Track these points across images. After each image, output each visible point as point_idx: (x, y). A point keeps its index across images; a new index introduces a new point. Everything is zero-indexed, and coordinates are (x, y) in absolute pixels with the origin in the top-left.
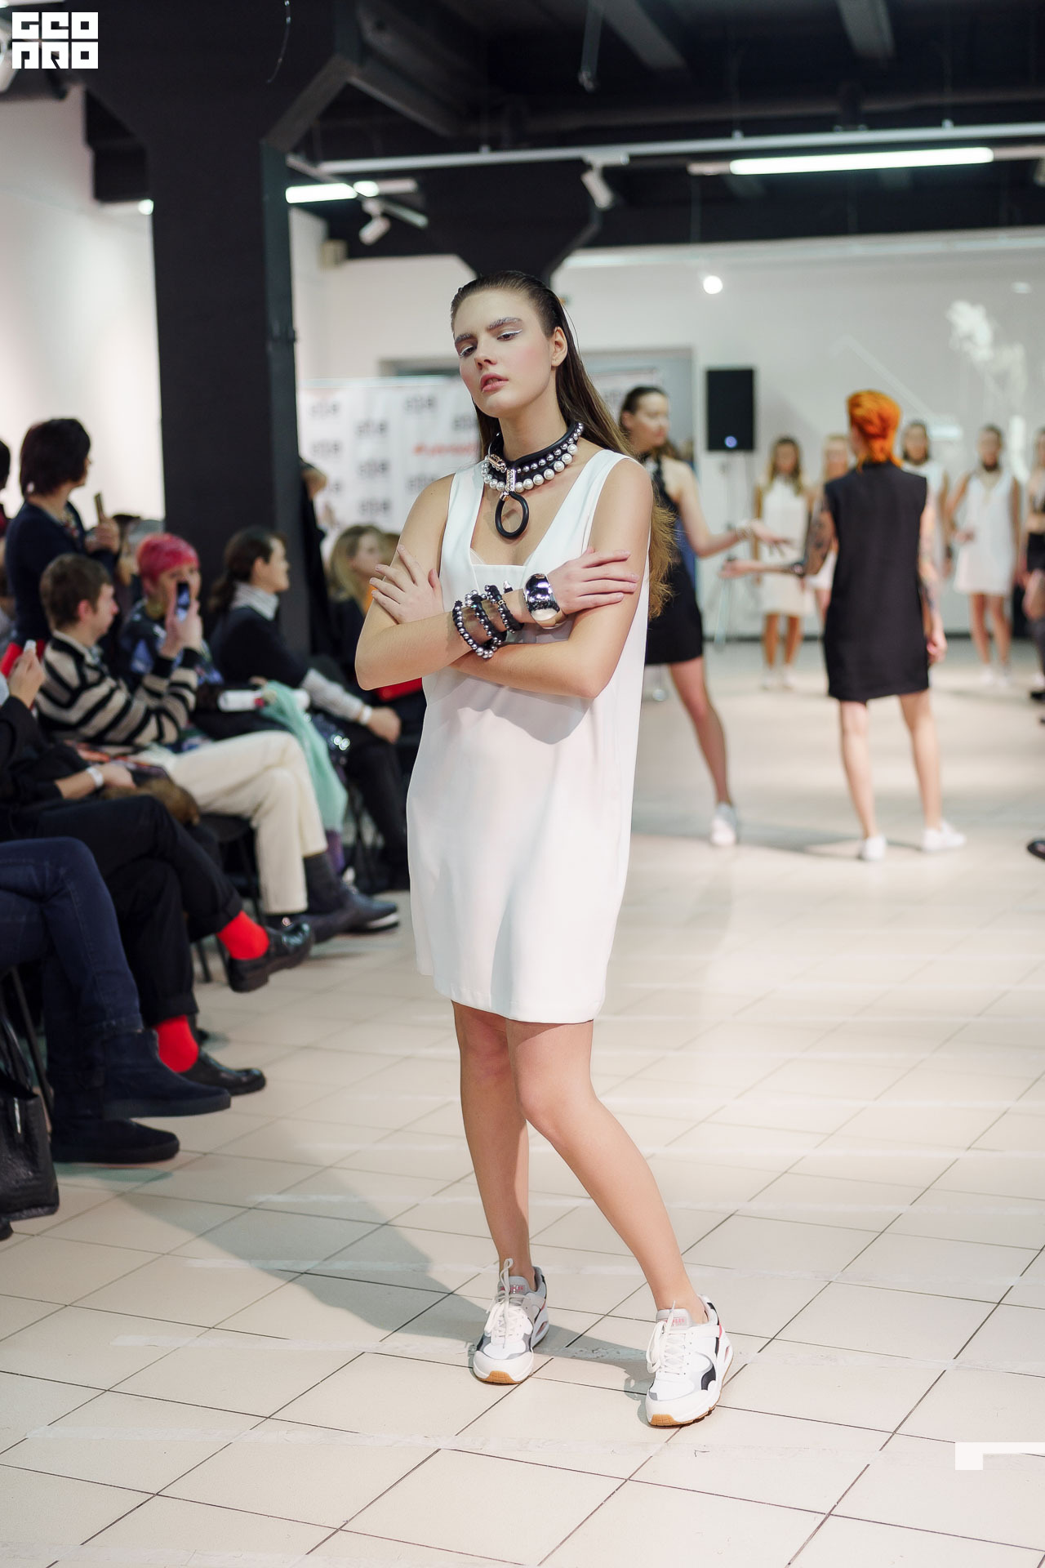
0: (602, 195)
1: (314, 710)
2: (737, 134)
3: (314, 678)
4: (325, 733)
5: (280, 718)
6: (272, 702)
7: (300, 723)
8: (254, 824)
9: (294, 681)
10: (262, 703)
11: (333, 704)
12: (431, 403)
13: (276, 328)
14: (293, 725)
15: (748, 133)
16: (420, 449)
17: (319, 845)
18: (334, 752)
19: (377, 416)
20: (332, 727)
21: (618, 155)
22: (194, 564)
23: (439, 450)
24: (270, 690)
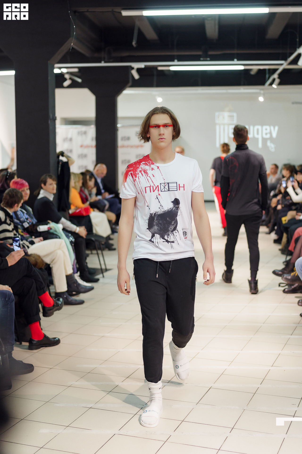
0: (136, 76)
1: (64, 229)
2: (176, 61)
3: (63, 220)
4: (68, 237)
5: (55, 233)
6: (53, 228)
7: (61, 235)
8: (51, 266)
9: (57, 221)
10: (50, 229)
11: (68, 227)
12: (85, 133)
13: (51, 116)
14: (59, 235)
15: (179, 60)
16: (82, 146)
17: (70, 271)
18: (71, 242)
19: (69, 136)
20: (70, 235)
21: (142, 65)
22: (28, 187)
23: (87, 147)
24: (52, 225)
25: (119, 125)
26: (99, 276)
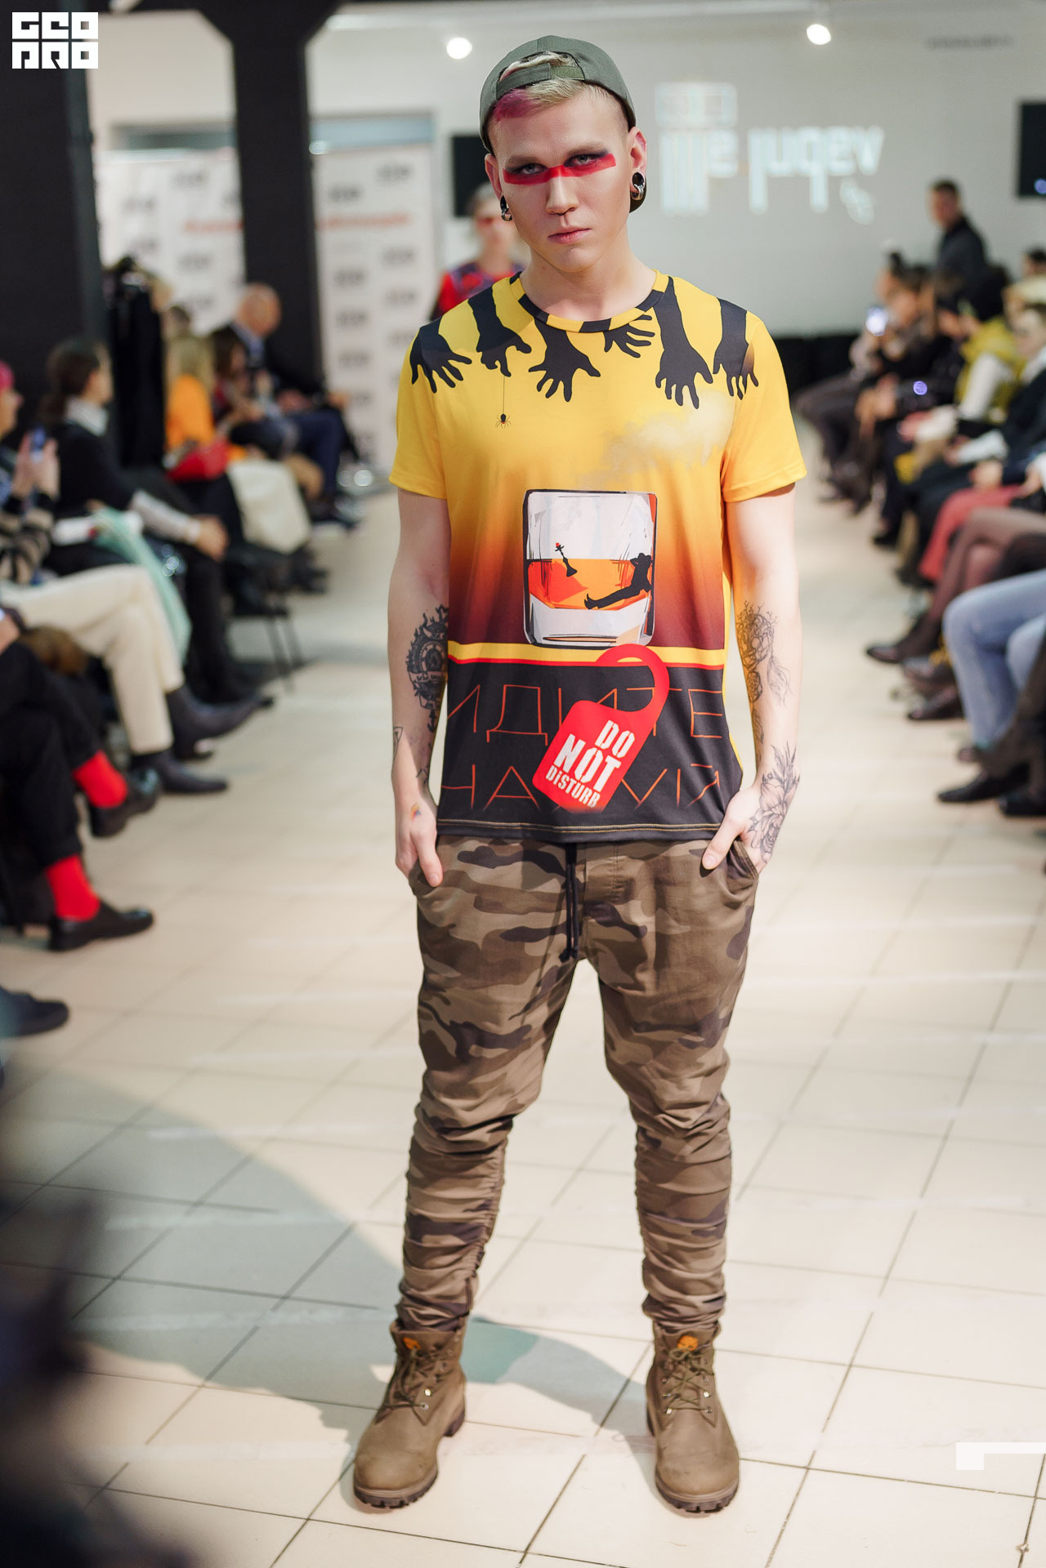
1: (148, 533)
3: (142, 500)
5: (116, 545)
6: (107, 531)
9: (121, 503)
11: (160, 523)
12: (200, 178)
13: (75, 132)
16: (190, 227)
19: (144, 193)
23: (210, 227)
24: (103, 518)
25: (318, 147)
26: (275, 688)
